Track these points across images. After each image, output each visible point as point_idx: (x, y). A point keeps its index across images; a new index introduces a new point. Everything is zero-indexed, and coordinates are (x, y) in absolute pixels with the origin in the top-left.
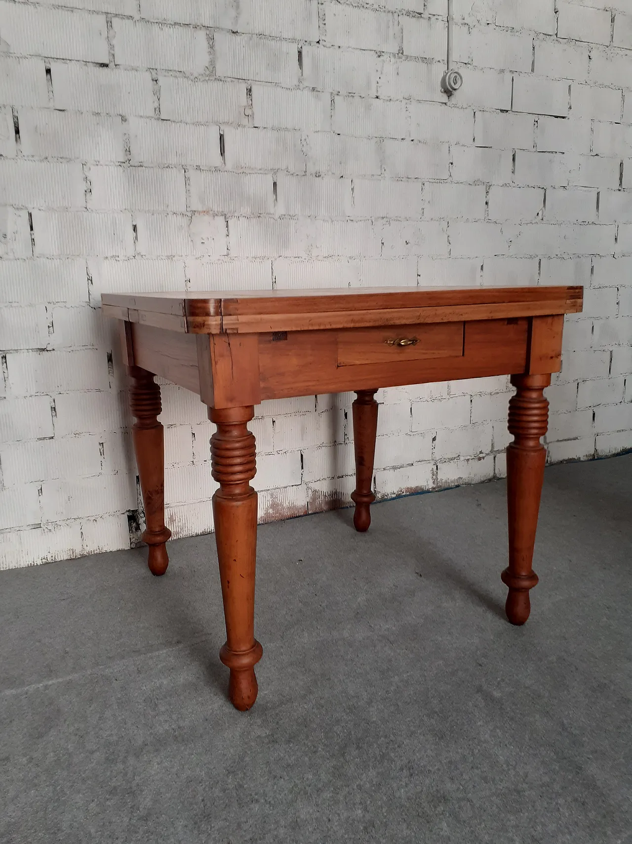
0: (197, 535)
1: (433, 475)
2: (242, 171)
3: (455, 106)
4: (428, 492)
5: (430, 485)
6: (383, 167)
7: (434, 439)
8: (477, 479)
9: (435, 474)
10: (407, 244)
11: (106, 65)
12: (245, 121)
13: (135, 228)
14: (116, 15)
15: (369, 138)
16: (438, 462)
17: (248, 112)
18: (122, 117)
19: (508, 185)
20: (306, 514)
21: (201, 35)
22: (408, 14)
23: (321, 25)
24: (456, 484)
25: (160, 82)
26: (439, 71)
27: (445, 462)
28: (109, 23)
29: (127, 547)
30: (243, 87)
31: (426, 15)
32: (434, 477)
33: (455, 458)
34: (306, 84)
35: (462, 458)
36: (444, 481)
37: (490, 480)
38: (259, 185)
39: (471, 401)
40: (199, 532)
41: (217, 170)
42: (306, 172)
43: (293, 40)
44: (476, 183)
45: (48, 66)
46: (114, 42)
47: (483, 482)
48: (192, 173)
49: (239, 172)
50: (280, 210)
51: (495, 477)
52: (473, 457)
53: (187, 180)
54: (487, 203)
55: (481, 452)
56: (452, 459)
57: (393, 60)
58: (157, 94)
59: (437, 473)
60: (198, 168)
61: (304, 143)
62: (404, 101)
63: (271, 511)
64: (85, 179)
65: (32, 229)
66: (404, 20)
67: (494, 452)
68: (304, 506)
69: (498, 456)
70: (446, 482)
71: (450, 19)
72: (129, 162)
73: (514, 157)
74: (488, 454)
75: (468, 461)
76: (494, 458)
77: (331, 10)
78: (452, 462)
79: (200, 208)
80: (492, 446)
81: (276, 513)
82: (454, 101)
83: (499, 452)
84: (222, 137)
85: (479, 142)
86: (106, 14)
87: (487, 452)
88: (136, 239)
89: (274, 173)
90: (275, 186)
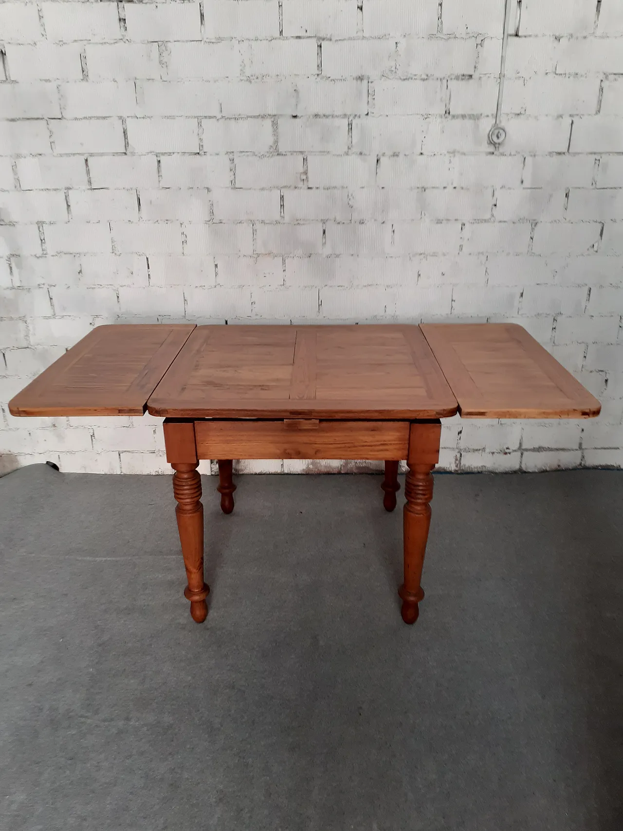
0: (256, 474)
1: (456, 460)
2: (297, 222)
3: (503, 154)
4: (450, 473)
5: (453, 468)
6: (423, 213)
7: (460, 432)
8: (501, 469)
9: (458, 460)
10: (444, 275)
11: (198, 154)
12: (300, 184)
13: (216, 266)
14: (206, 117)
15: (411, 189)
16: (462, 451)
17: (304, 177)
18: (207, 188)
19: (558, 221)
20: (339, 473)
21: (268, 122)
22: (457, 78)
23: (370, 100)
24: (480, 470)
25: (236, 161)
26: (486, 125)
27: (470, 451)
28: (200, 124)
29: (209, 474)
30: (301, 157)
31: (476, 76)
32: (457, 462)
33: (479, 450)
34: (354, 150)
35: (487, 450)
36: (467, 466)
37: (515, 472)
38: (310, 233)
40: (258, 471)
41: (277, 222)
42: (350, 220)
43: (345, 116)
44: (521, 220)
45: (159, 159)
46: (203, 137)
47: (506, 473)
48: (258, 226)
49: (295, 223)
50: (327, 250)
51: (520, 469)
52: (499, 451)
53: (254, 232)
54: (532, 238)
55: (508, 448)
56: (477, 450)
57: (439, 120)
58: (233, 170)
59: (460, 459)
60: (263, 222)
61: (351, 197)
62: (448, 155)
63: (311, 466)
64: (183, 233)
65: (149, 268)
66: (453, 84)
67: (521, 450)
68: (338, 467)
69: (525, 453)
70: (469, 467)
71: (501, 76)
72: (213, 221)
73: (567, 195)
74: (515, 451)
75: (493, 453)
76: (522, 454)
77: (380, 86)
78: (476, 452)
79: (263, 252)
80: (521, 444)
81: (316, 468)
82: (501, 150)
83: (527, 450)
84: (282, 198)
85: (527, 184)
86: (197, 117)
87: (514, 449)
88: (216, 274)
89: (324, 223)
90: (324, 232)
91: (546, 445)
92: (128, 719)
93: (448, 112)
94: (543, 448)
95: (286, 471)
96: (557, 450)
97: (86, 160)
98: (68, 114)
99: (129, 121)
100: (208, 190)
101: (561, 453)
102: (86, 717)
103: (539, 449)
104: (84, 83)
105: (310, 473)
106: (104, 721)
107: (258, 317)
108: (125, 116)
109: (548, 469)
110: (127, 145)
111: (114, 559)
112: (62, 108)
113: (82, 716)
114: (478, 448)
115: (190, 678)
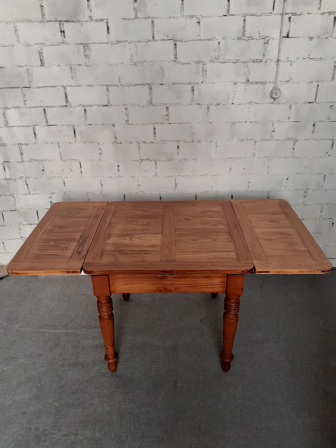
2: (163, 142)
3: (278, 103)
10: (244, 169)
11: (107, 105)
12: (165, 122)
13: (118, 166)
14: (111, 85)
15: (227, 123)
17: (167, 118)
18: (113, 124)
19: (308, 139)
21: (147, 87)
22: (253, 61)
23: (204, 74)
25: (129, 109)
26: (269, 87)
28: (108, 90)
30: (165, 107)
31: (264, 60)
34: (195, 102)
41: (152, 142)
42: (193, 141)
43: (190, 83)
44: (288, 139)
45: (85, 108)
46: (110, 96)
48: (141, 144)
50: (180, 157)
53: (139, 148)
54: (294, 149)
57: (243, 85)
58: (127, 114)
60: (144, 142)
61: (193, 128)
62: (248, 104)
64: (100, 149)
65: (81, 167)
66: (251, 65)
71: (278, 60)
72: (116, 141)
73: (314, 125)
77: (209, 66)
79: (144, 158)
82: (278, 101)
84: (154, 129)
85: (292, 119)
86: (106, 85)
88: (119, 170)
89: (178, 142)
90: (178, 147)
92: (76, 435)
93: (248, 81)
97: (44, 110)
98: (33, 85)
99: (68, 88)
100: (114, 125)
102: (54, 434)
104: (42, 67)
106: (64, 436)
107: (142, 193)
108: (65, 85)
110: (67, 101)
111: (66, 331)
112: (30, 82)
113: (52, 433)
115: (109, 408)
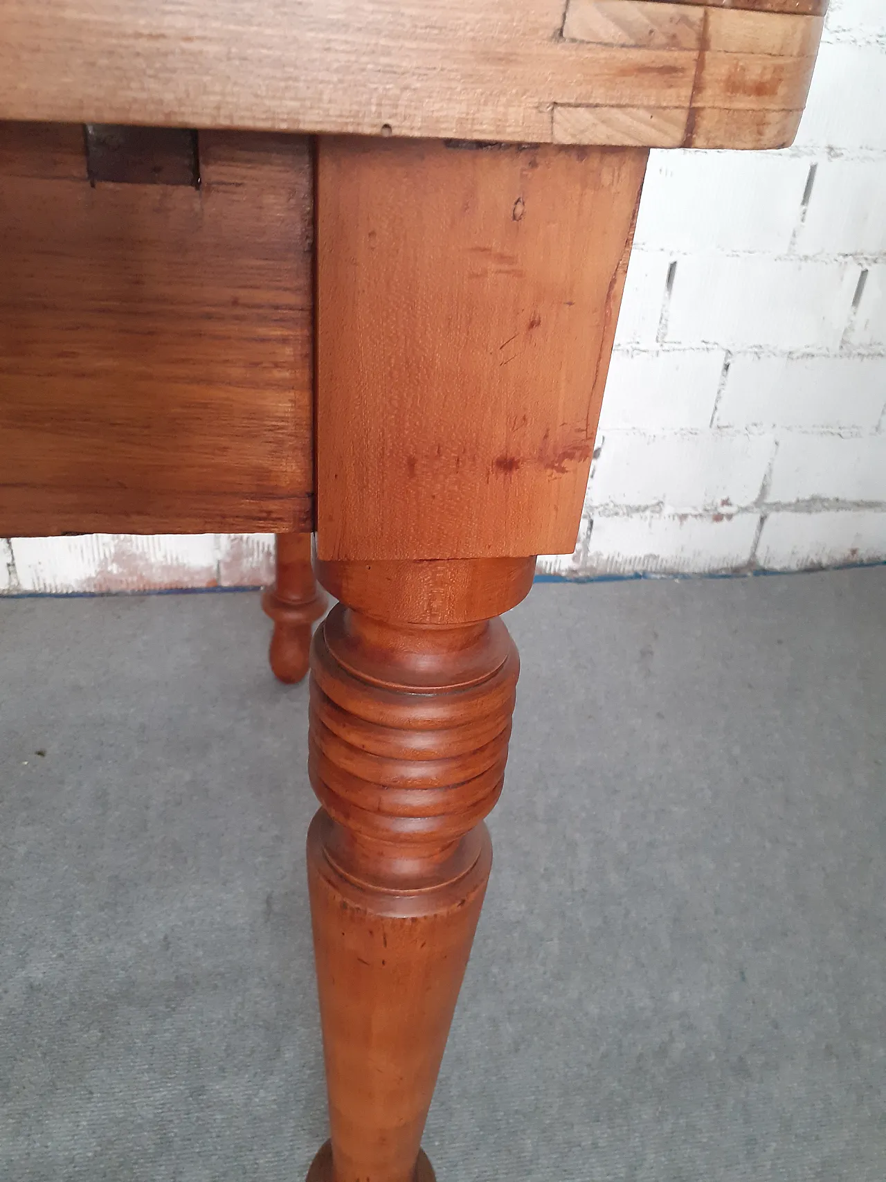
5: (564, 562)
8: (700, 564)
16: (596, 511)
20: (214, 589)
24: (639, 568)
27: (617, 514)
33: (646, 508)
35: (668, 510)
36: (605, 557)
37: (735, 573)
39: (727, 367)
47: (713, 575)
51: (751, 564)
52: (701, 511)
55: (726, 503)
56: (638, 510)
59: (589, 537)
63: (114, 568)
67: (764, 507)
68: (209, 569)
69: (773, 517)
70: (610, 561)
74: (745, 510)
75: (683, 517)
76: (762, 520)
78: (636, 516)
80: (764, 490)
81: (131, 574)
83: (778, 507)
87: (743, 505)
91: (830, 493)
94: (823, 500)
95: (27, 586)
96: (859, 505)
101: (868, 514)
103: (811, 505)
105: (114, 589)
109: (825, 561)
114: (643, 504)
